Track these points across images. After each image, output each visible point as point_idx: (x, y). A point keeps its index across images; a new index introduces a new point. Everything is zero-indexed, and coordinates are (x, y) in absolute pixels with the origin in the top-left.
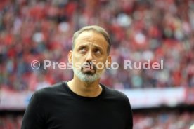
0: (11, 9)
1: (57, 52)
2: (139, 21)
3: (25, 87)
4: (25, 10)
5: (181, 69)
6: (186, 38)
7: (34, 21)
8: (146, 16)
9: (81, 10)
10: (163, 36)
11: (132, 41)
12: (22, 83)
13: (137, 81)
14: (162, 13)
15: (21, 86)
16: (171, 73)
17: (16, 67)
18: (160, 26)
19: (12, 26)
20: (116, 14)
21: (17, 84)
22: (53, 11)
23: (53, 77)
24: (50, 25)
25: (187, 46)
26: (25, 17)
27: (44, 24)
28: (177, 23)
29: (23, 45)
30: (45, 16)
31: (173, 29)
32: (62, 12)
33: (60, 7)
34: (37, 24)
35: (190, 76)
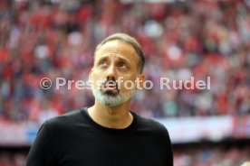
0: (7, 15)
1: (67, 71)
2: (173, 31)
3: (25, 117)
4: (25, 17)
5: (228, 92)
6: (234, 52)
7: (37, 30)
8: (183, 24)
9: (97, 16)
10: (204, 50)
11: (164, 56)
12: (21, 111)
13: (170, 107)
14: (203, 19)
15: (19, 115)
16: (215, 98)
17: (12, 91)
18: (200, 36)
19: (7, 37)
20: (143, 22)
21: (14, 112)
22: (61, 18)
23: (61, 103)
24: (57, 36)
25: (235, 62)
26: (24, 25)
27: (49, 34)
28: (221, 32)
29: (22, 62)
30: (51, 24)
31: (217, 40)
32: (73, 19)
33: (70, 12)
34: (40, 34)
35: (239, 101)
